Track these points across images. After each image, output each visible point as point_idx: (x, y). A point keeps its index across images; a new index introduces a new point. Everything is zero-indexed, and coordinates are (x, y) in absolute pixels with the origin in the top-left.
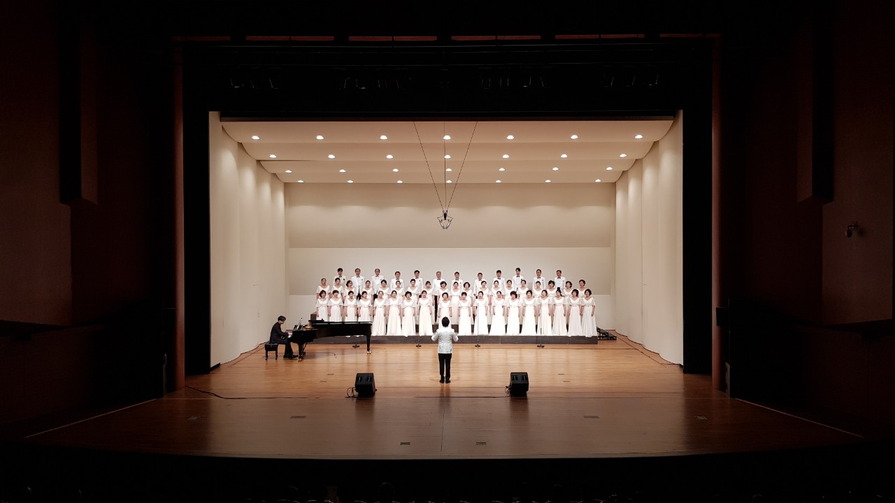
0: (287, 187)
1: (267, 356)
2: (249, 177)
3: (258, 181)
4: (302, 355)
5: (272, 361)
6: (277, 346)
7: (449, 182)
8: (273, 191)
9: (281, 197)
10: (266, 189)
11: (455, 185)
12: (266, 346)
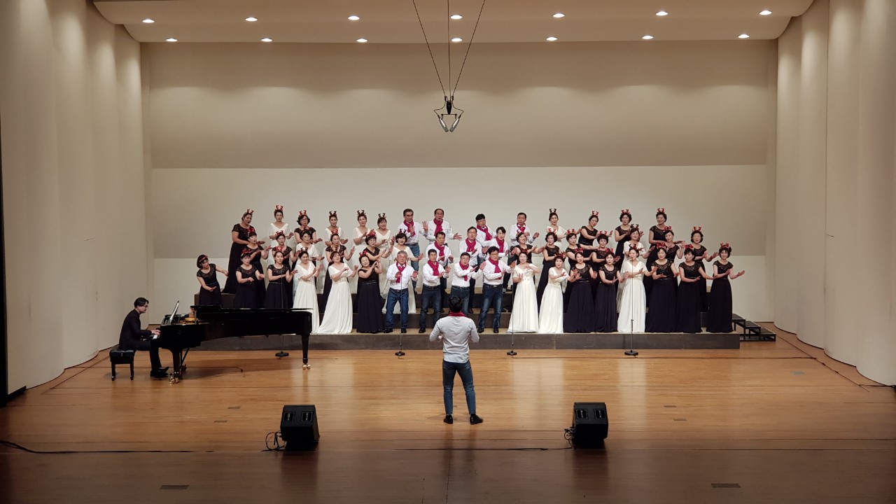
0: (148, 52)
1: (114, 373)
2: (72, 31)
3: (91, 41)
4: (180, 372)
5: (123, 382)
6: (133, 354)
7: (457, 40)
8: (120, 60)
9: (134, 70)
10: (106, 55)
11: (467, 47)
12: (111, 354)
